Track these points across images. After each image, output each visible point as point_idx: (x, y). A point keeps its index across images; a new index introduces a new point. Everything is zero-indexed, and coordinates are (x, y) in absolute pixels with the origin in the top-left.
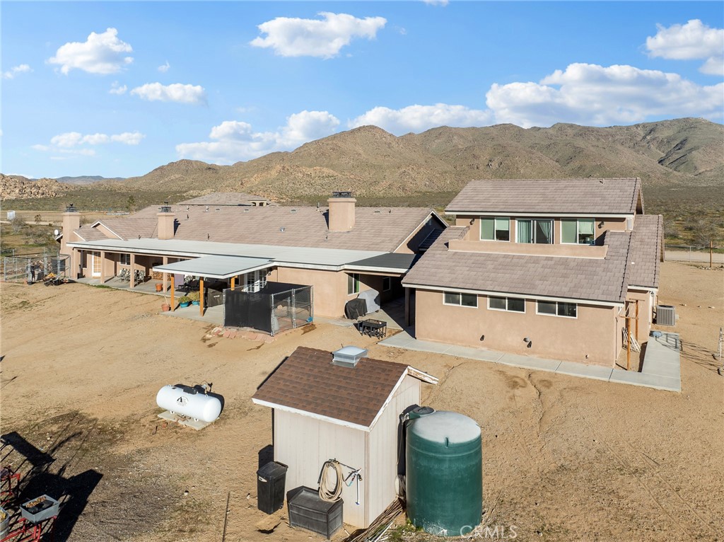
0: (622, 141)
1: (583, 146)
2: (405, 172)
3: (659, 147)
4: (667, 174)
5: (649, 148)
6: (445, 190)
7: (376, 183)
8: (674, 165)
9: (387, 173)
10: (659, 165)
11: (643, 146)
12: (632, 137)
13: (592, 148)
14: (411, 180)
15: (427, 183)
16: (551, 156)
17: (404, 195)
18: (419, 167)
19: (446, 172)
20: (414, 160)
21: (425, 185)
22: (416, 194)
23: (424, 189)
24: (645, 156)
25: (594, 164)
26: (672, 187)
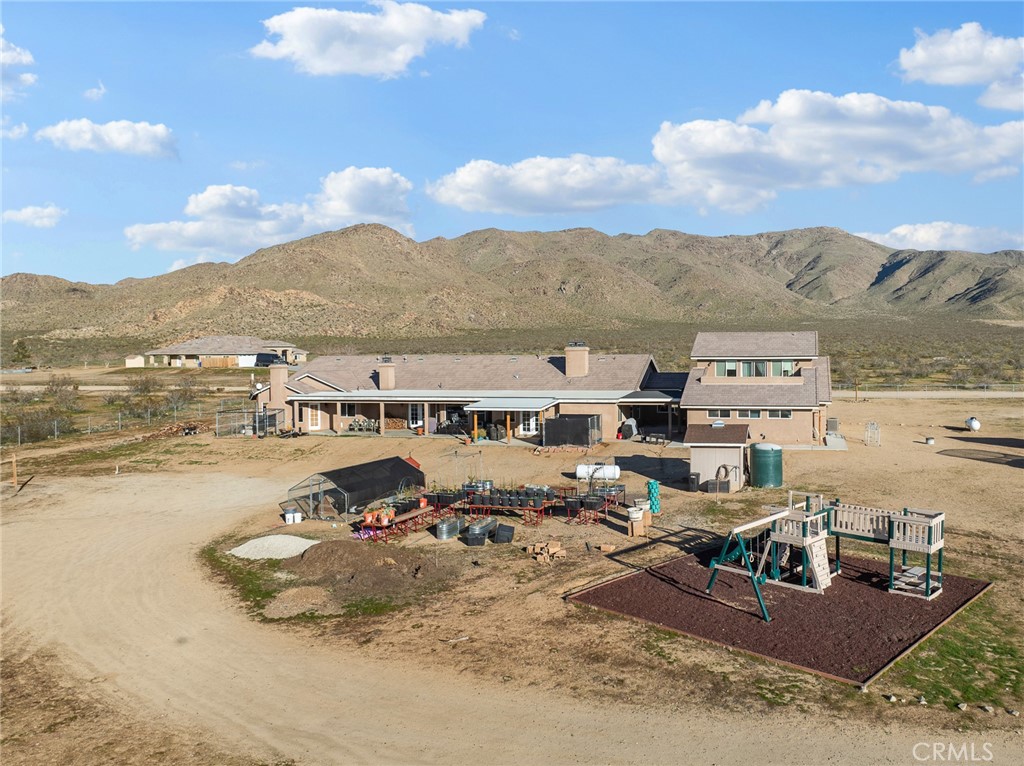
0: (740, 257)
1: (690, 263)
2: (437, 298)
3: (787, 266)
4: (797, 303)
5: (775, 266)
6: (500, 326)
7: (393, 315)
8: (805, 290)
9: (408, 300)
10: (787, 290)
11: (768, 264)
12: (754, 252)
13: (702, 267)
14: (446, 312)
15: (473, 316)
16: (648, 276)
17: (439, 335)
18: (459, 291)
19: (499, 300)
20: (447, 280)
21: (470, 319)
22: (457, 333)
23: (469, 325)
24: (770, 279)
25: (706, 288)
26: (803, 321)
